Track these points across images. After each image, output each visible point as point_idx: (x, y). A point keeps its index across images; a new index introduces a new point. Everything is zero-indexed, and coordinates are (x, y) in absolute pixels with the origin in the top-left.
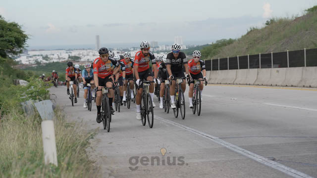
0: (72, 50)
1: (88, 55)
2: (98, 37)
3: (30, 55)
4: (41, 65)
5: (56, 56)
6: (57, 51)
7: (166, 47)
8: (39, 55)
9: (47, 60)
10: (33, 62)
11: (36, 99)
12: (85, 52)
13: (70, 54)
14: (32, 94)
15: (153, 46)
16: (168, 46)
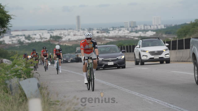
0: (54, 30)
1: (69, 35)
2: (78, 18)
3: (13, 35)
4: (23, 45)
5: (38, 36)
6: (39, 31)
7: (144, 27)
8: (21, 35)
9: (29, 40)
10: (15, 42)
11: (21, 77)
12: (66, 32)
13: (52, 34)
14: (16, 71)
15: (132, 26)
16: (146, 25)
